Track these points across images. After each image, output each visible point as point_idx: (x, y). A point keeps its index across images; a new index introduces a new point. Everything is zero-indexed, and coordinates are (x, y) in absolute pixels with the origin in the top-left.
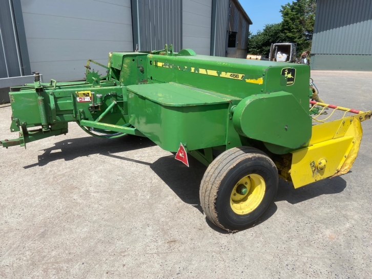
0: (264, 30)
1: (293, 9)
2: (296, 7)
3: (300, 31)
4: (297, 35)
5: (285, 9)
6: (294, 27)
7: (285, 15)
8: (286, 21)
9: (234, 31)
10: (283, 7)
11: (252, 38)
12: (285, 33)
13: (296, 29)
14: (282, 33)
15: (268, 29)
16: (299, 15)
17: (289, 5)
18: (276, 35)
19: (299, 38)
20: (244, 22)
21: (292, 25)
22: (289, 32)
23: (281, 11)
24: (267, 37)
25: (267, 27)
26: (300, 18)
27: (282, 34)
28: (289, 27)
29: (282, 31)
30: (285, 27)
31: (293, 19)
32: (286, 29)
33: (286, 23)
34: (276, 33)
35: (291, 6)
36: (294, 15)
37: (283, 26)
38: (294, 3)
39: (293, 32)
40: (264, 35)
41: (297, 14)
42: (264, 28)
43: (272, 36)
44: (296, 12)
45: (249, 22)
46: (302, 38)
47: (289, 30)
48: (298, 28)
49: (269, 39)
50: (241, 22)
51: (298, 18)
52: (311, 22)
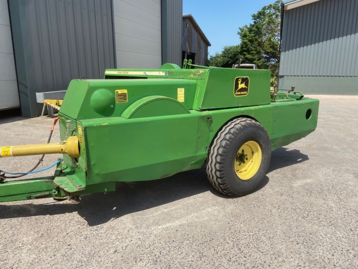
0: (223, 52)
1: (250, 31)
2: (254, 29)
3: (259, 53)
4: (256, 56)
5: (242, 31)
6: (253, 49)
7: (243, 37)
8: (244, 43)
9: (193, 52)
10: (240, 29)
11: (211, 59)
12: (244, 55)
13: (255, 51)
14: (241, 54)
15: (227, 51)
16: (257, 37)
17: (246, 27)
18: (235, 57)
19: (258, 60)
20: (202, 44)
21: (251, 47)
22: (248, 54)
23: (239, 33)
24: (226, 59)
25: (226, 49)
26: (259, 40)
27: (240, 56)
28: (248, 49)
29: (241, 53)
30: (244, 49)
31: (251, 41)
32: (245, 51)
33: (244, 44)
34: (235, 55)
35: (248, 29)
36: (252, 37)
37: (242, 47)
38: (251, 25)
39: (252, 53)
40: (223, 57)
41: (254, 36)
42: (223, 50)
43: (231, 57)
44: (254, 34)
45: (208, 44)
46: (262, 60)
47: (248, 51)
48: (257, 50)
49: (229, 61)
50: (199, 43)
51: (256, 40)
52: (270, 44)
